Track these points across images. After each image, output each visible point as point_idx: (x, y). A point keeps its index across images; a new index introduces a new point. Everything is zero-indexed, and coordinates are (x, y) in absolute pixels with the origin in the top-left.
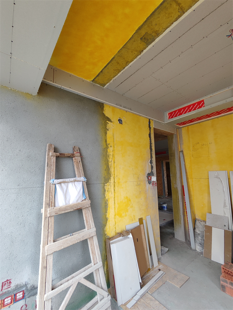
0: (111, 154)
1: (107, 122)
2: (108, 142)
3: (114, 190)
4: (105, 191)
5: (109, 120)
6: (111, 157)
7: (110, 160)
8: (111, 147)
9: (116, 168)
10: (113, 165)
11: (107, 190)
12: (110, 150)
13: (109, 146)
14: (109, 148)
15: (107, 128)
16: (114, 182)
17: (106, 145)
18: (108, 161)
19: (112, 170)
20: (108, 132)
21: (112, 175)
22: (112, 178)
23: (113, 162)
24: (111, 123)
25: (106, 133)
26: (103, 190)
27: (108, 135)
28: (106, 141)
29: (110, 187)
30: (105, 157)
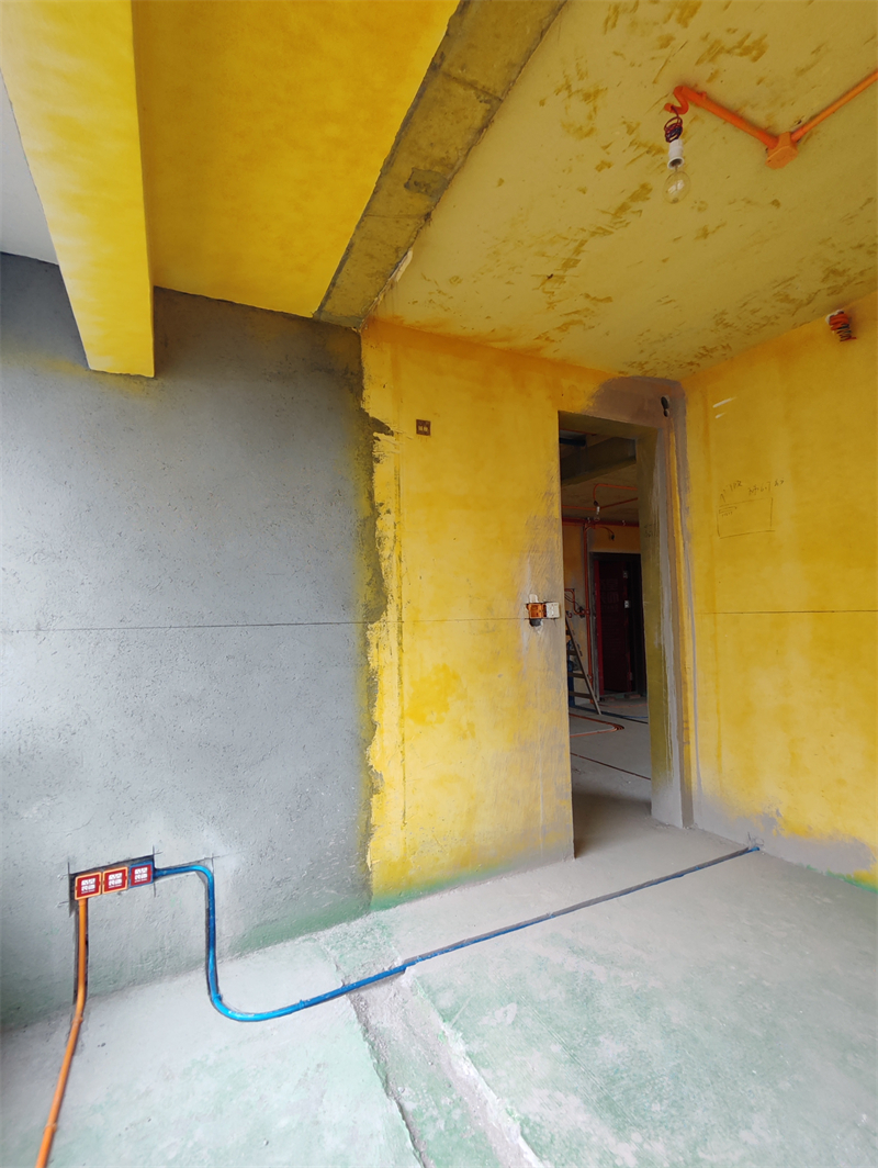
1: (375, 434)
2: (378, 499)
4: (367, 644)
5: (382, 428)
6: (388, 543)
7: (385, 553)
8: (388, 512)
9: (404, 579)
10: (394, 569)
12: (385, 524)
13: (382, 510)
14: (382, 516)
15: (376, 454)
16: (400, 619)
17: (373, 507)
18: (378, 556)
19: (392, 583)
20: (378, 468)
21: (390, 598)
22: (392, 608)
23: (395, 558)
24: (389, 437)
25: (371, 472)
27: (377, 477)
28: (371, 496)
29: (384, 634)
30: (366, 546)
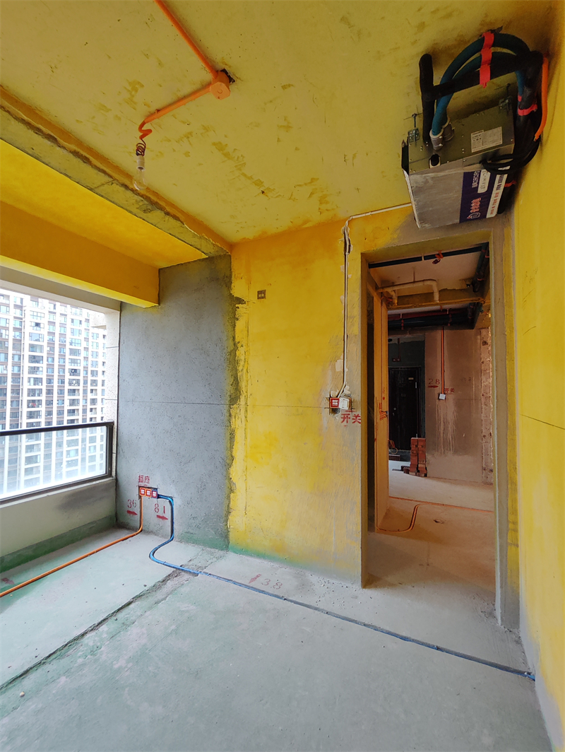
0: (242, 358)
1: (237, 306)
2: (237, 340)
3: (246, 417)
4: (230, 415)
5: (240, 301)
6: (242, 363)
7: (240, 368)
8: (242, 346)
9: (249, 382)
10: (244, 376)
11: (233, 414)
12: (240, 353)
13: (239, 345)
14: (239, 348)
15: (237, 316)
16: (246, 404)
17: (235, 344)
18: (237, 370)
19: (243, 384)
20: (238, 323)
21: (242, 392)
22: (242, 398)
23: (245, 370)
24: (244, 305)
25: (234, 326)
26: (228, 415)
27: (236, 328)
28: (234, 338)
29: (238, 411)
30: (231, 366)
